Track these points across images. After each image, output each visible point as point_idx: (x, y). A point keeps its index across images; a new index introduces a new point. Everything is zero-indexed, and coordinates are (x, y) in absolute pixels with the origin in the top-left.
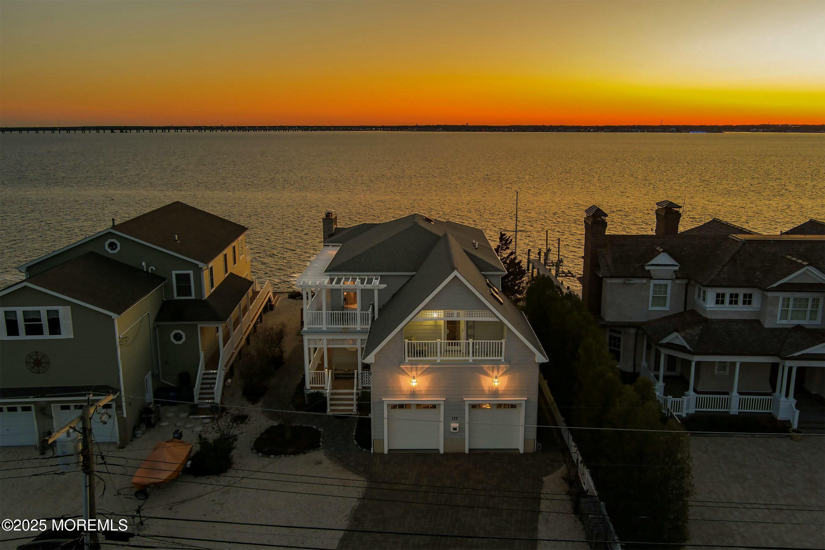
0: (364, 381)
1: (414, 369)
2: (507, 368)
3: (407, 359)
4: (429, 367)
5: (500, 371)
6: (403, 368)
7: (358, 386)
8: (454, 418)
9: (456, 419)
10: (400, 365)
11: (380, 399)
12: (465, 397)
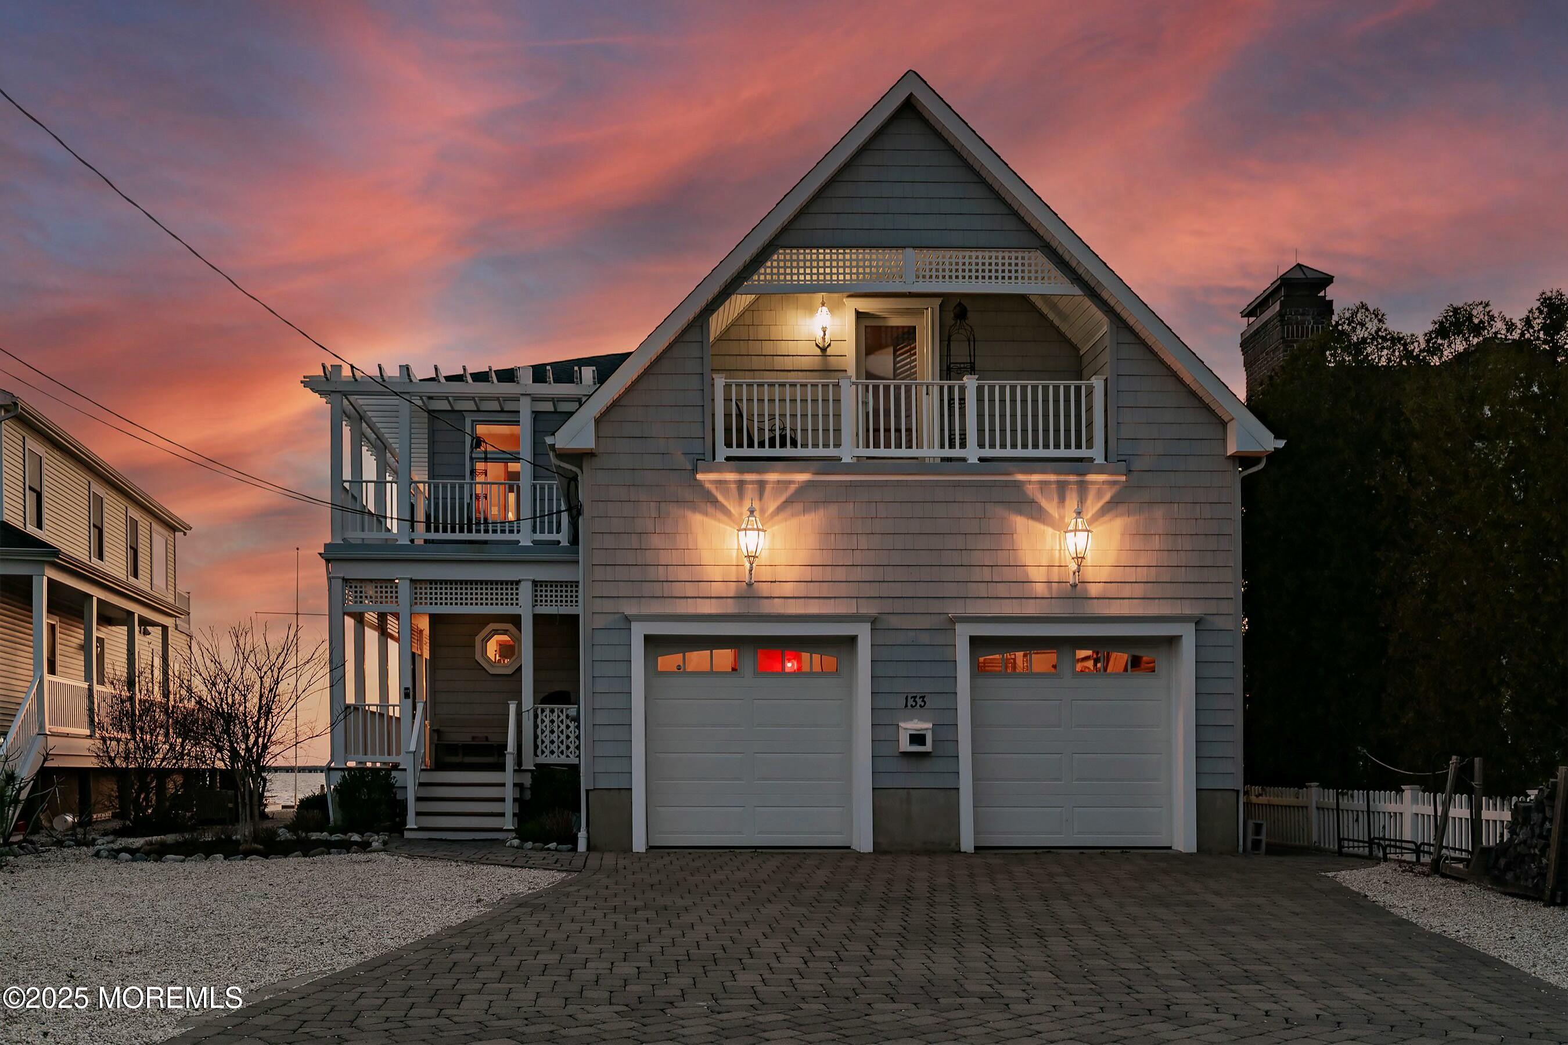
0: (543, 742)
1: (750, 490)
2: (1115, 489)
3: (723, 452)
4: (809, 484)
5: (1089, 502)
6: (708, 485)
7: (519, 761)
8: (911, 702)
9: (919, 702)
10: (695, 470)
11: (617, 616)
12: (955, 609)
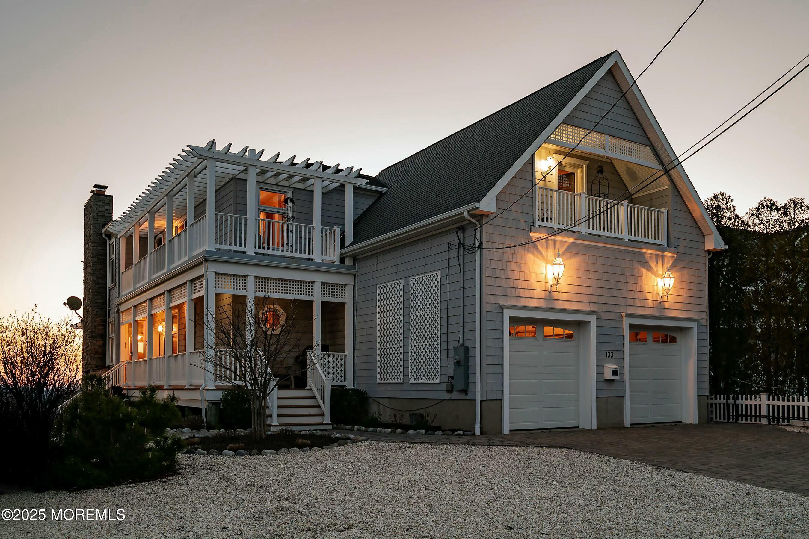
1: (551, 244)
2: (672, 260)
3: (537, 223)
4: (573, 243)
5: (665, 264)
6: (534, 239)
8: (609, 355)
9: (613, 355)
10: (529, 231)
11: (496, 305)
12: (624, 311)
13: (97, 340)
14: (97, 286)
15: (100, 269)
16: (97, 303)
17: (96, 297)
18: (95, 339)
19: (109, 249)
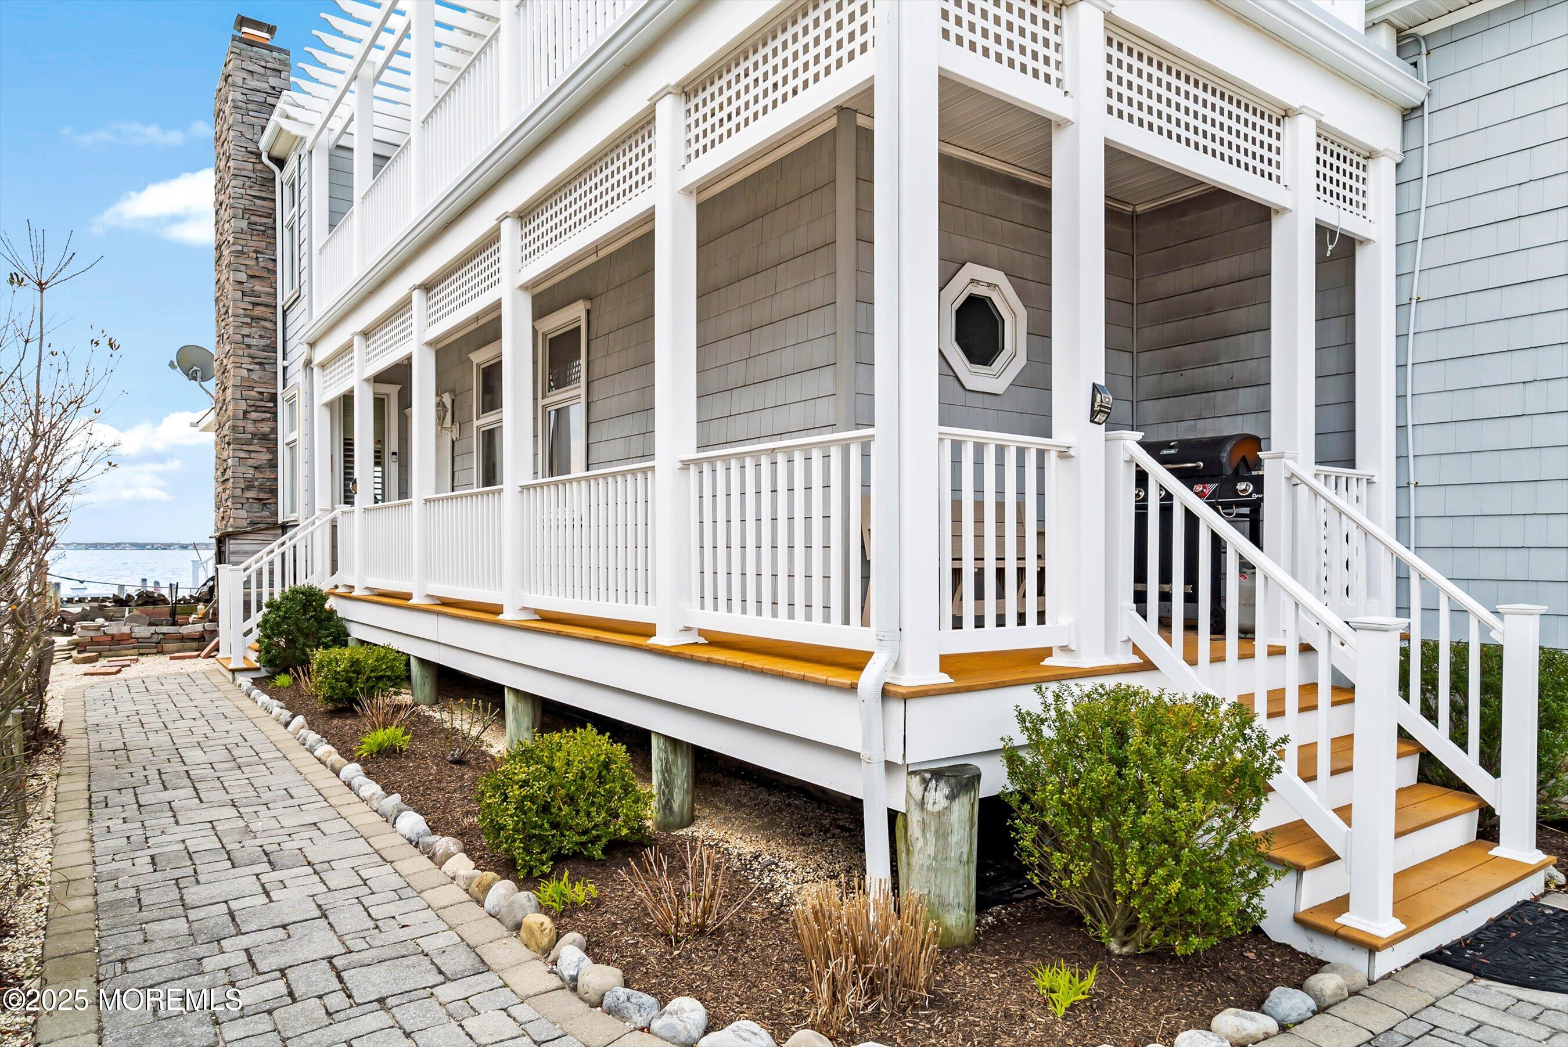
13: (250, 452)
14: (246, 299)
15: (256, 252)
16: (249, 346)
17: (246, 331)
18: (245, 447)
19: (282, 196)
